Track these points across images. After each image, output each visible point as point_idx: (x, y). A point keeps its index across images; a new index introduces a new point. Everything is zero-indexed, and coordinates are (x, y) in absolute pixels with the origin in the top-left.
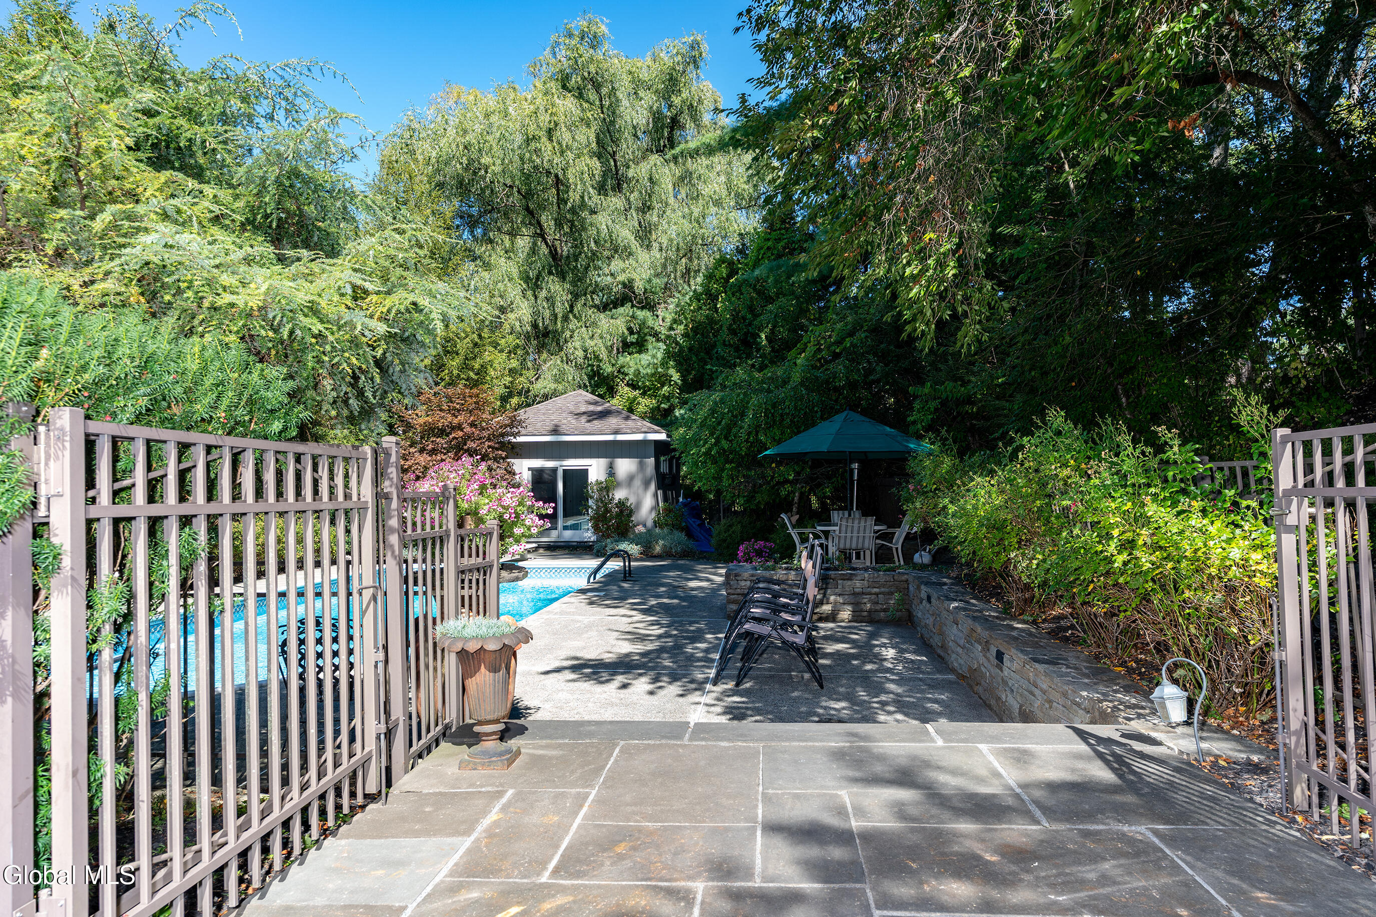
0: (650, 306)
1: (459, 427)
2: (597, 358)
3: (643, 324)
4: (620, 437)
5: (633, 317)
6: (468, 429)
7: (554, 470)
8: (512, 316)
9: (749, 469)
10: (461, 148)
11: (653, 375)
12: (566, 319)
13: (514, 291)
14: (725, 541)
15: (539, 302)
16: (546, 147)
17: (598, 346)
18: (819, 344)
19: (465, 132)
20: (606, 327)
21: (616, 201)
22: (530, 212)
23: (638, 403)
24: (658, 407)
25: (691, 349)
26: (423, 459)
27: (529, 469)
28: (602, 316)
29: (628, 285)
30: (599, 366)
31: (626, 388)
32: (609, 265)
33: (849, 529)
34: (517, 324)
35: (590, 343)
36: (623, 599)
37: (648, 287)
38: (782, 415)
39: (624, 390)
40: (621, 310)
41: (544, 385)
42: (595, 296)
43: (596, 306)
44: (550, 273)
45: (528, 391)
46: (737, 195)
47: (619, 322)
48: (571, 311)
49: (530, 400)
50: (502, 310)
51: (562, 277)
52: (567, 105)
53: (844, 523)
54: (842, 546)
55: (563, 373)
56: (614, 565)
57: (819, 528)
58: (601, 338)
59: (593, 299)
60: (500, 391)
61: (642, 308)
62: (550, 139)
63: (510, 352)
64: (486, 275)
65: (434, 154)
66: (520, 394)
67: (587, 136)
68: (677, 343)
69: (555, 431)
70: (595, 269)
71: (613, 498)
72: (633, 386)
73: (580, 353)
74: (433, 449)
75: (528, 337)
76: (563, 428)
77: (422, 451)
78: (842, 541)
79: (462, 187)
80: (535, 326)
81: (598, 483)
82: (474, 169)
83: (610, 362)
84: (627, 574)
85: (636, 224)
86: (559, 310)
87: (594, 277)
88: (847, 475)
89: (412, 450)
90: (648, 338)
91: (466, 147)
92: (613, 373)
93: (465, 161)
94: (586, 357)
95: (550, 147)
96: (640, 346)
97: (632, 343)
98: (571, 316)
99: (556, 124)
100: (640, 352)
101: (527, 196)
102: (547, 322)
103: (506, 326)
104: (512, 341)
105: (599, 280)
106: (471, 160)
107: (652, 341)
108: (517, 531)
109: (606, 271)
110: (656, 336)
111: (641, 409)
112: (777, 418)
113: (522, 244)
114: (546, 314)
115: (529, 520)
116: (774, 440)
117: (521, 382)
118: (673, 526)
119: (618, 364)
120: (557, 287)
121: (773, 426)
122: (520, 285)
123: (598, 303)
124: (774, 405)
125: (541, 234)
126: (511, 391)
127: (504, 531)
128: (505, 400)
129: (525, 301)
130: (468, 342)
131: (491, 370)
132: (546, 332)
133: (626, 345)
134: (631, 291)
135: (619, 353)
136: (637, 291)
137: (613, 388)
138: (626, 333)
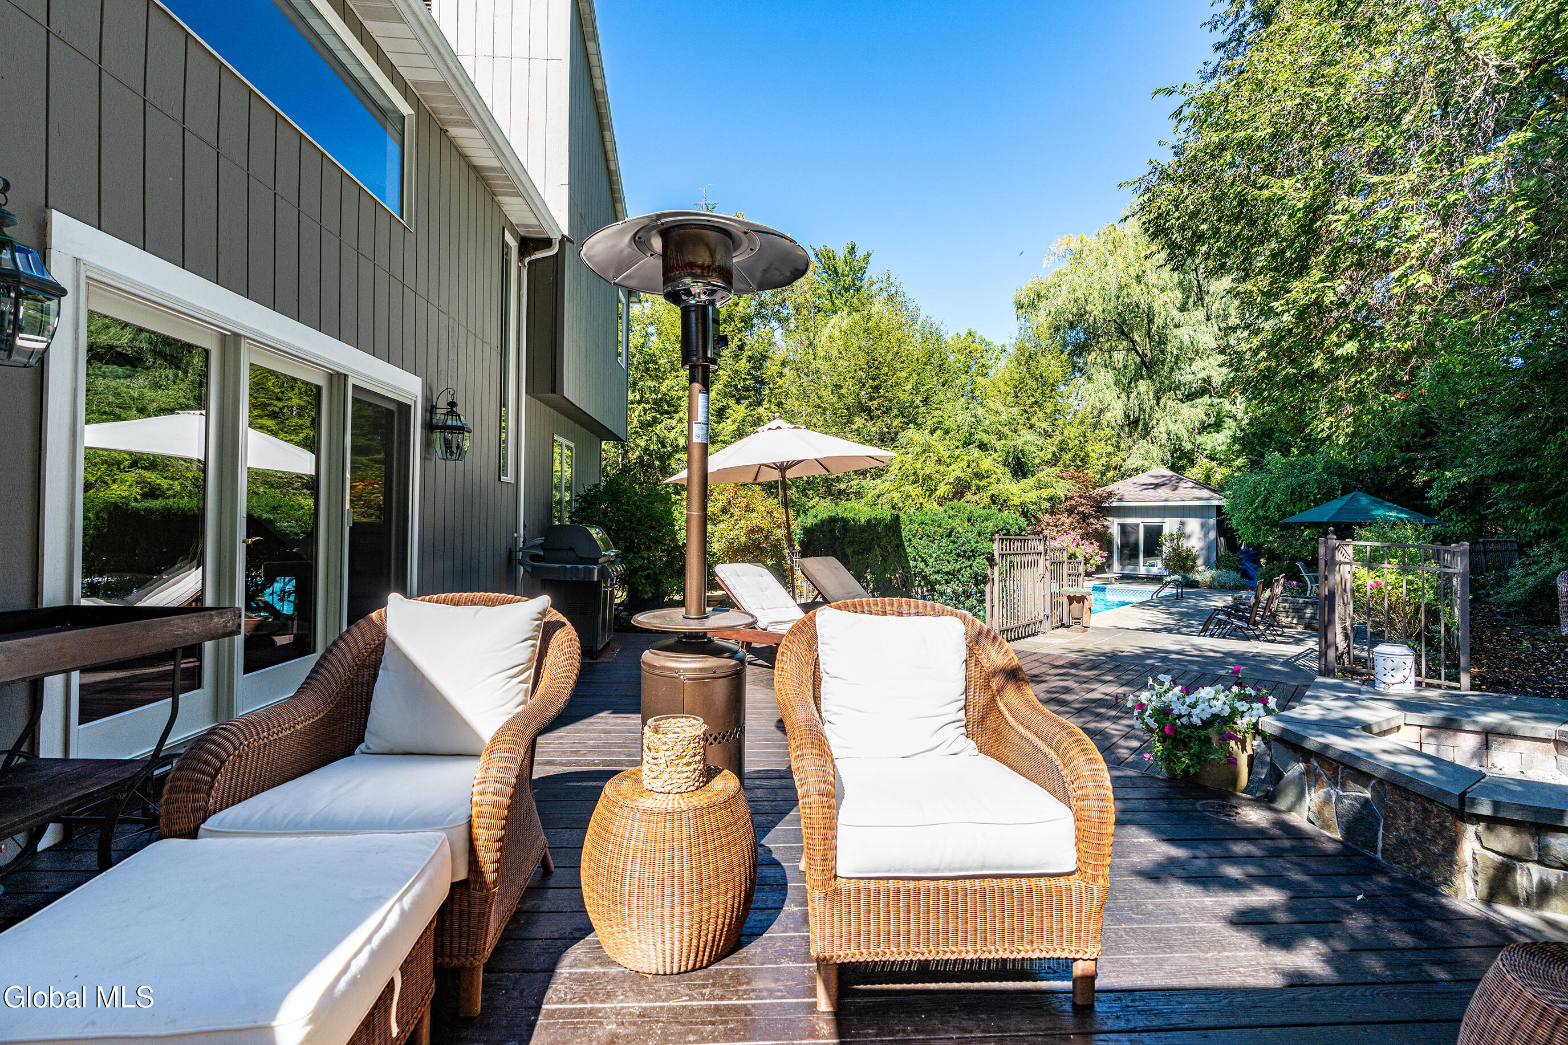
0: (1225, 396)
2: (1178, 438)
3: (1221, 407)
4: (1188, 503)
5: (1211, 405)
7: (1138, 525)
8: (1108, 415)
10: (1072, 302)
11: (1226, 451)
12: (1153, 411)
13: (1110, 396)
15: (1131, 400)
16: (1136, 290)
17: (1180, 429)
19: (1075, 291)
20: (1187, 414)
21: (1199, 315)
22: (1123, 333)
23: (1215, 473)
24: (1232, 476)
25: (1255, 434)
27: (1118, 524)
28: (1184, 405)
29: (1207, 381)
30: (1180, 444)
31: (1205, 460)
32: (1190, 366)
34: (1113, 420)
35: (1172, 427)
37: (1225, 381)
38: (1307, 493)
39: (1203, 462)
40: (1199, 401)
41: (1133, 461)
42: (1178, 392)
43: (1178, 399)
44: (1140, 378)
45: (1121, 466)
47: (1198, 410)
48: (1158, 404)
49: (1123, 474)
50: (1102, 412)
51: (1150, 379)
55: (1148, 452)
56: (1170, 590)
58: (1183, 423)
59: (1176, 394)
60: (1099, 467)
61: (1220, 398)
62: (1139, 283)
63: (1107, 440)
64: (1089, 385)
65: (1053, 309)
66: (1115, 468)
68: (1243, 430)
70: (1178, 369)
71: (1182, 547)
72: (1212, 458)
73: (1164, 436)
75: (1122, 428)
79: (1073, 326)
80: (1127, 416)
81: (1172, 535)
82: (1081, 314)
83: (1190, 441)
84: (1179, 596)
86: (1147, 406)
87: (1177, 376)
90: (1226, 419)
91: (1075, 301)
92: (1193, 449)
93: (1075, 310)
94: (1169, 439)
95: (1139, 289)
96: (1218, 426)
97: (1210, 425)
98: (1156, 408)
100: (1217, 432)
101: (1121, 325)
102: (1137, 415)
103: (1104, 423)
104: (1109, 432)
105: (1181, 378)
106: (1079, 309)
107: (1229, 423)
108: (1091, 562)
109: (1188, 370)
110: (1234, 418)
111: (1218, 477)
112: (1305, 494)
113: (1119, 357)
114: (1137, 409)
115: (1097, 558)
116: (1301, 511)
117: (1116, 460)
118: (1231, 568)
119: (1198, 442)
120: (1145, 388)
121: (1300, 500)
122: (1116, 390)
123: (1180, 396)
124: (1301, 486)
125: (1133, 346)
126: (1108, 467)
127: (1087, 561)
128: (1103, 474)
129: (1120, 401)
130: (1077, 442)
131: (1092, 454)
132: (1136, 421)
133: (1204, 428)
134: (1210, 385)
135: (1199, 433)
136: (1215, 385)
137: (1193, 460)
138: (1205, 418)
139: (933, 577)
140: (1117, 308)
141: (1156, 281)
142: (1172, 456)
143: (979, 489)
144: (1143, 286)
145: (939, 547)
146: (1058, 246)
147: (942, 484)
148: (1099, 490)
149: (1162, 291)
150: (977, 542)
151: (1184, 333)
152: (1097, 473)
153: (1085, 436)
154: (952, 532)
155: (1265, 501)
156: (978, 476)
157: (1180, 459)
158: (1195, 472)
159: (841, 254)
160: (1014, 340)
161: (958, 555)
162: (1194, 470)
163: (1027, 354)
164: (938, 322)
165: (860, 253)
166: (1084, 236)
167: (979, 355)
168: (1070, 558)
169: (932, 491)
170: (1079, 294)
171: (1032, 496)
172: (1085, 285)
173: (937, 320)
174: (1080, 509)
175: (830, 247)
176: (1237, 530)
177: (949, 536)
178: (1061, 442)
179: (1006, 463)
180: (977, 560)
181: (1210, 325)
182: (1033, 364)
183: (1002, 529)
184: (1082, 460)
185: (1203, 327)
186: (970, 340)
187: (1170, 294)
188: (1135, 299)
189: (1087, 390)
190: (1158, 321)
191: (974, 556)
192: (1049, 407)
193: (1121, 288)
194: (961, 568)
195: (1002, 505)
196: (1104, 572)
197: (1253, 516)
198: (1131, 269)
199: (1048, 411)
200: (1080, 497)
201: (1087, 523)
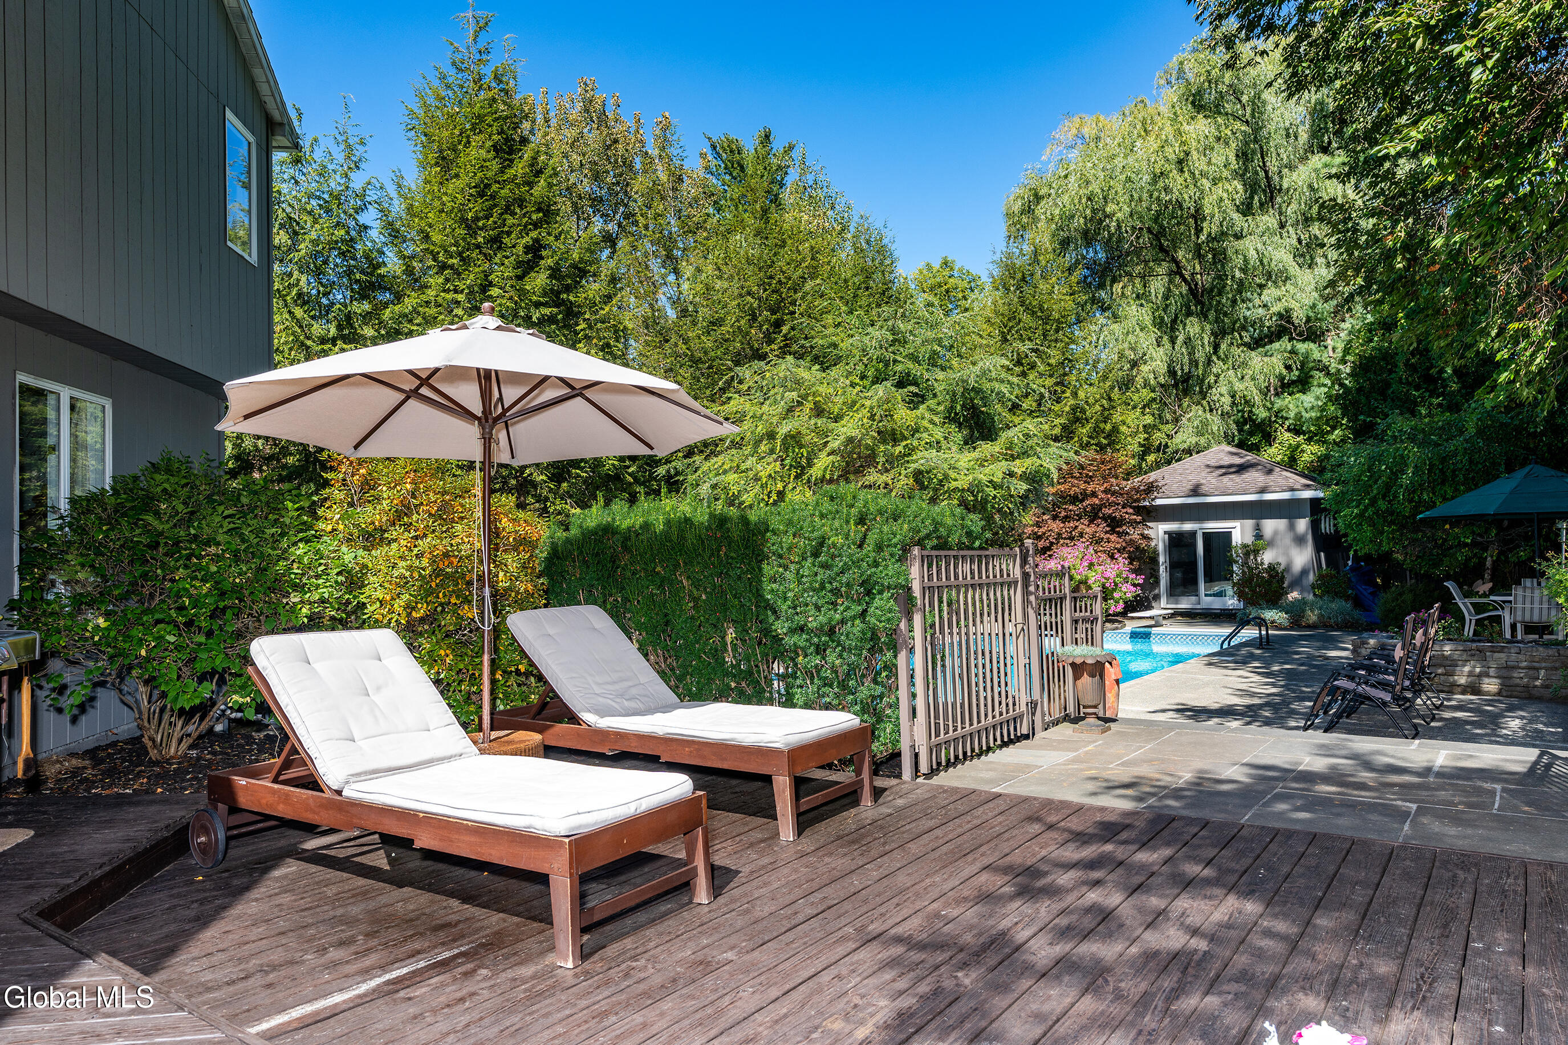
0: (1314, 336)
1: (1093, 494)
2: (1247, 402)
3: (1307, 355)
4: (1269, 497)
5: (1293, 352)
6: (1101, 495)
7: (1193, 534)
8: (1145, 368)
10: (1084, 200)
11: (1318, 419)
12: (1209, 362)
13: (1146, 341)
14: (1392, 611)
15: (1177, 347)
16: (1177, 181)
17: (1249, 389)
19: (1088, 182)
20: (1258, 367)
21: (1269, 220)
22: (1162, 249)
23: (1303, 451)
24: (1328, 455)
25: (1360, 390)
26: (1056, 526)
27: (1165, 533)
28: (1253, 354)
29: (1286, 316)
30: (1251, 412)
31: (1287, 435)
32: (1260, 295)
34: (1152, 376)
35: (1239, 386)
36: (1244, 663)
37: (1311, 314)
38: (1454, 471)
39: (1286, 437)
40: (1276, 345)
41: (1184, 438)
42: (1244, 334)
43: (1245, 344)
44: (1189, 314)
45: (1166, 446)
47: (1274, 359)
48: (1215, 352)
49: (1170, 457)
50: (1134, 364)
51: (1203, 315)
52: (1201, 127)
53: (1521, 593)
54: (1519, 619)
55: (1205, 424)
56: (1249, 633)
57: (1493, 598)
58: (1253, 379)
59: (1241, 338)
60: (1135, 448)
61: (1304, 341)
62: (1182, 171)
63: (1144, 407)
64: (1115, 326)
65: (1057, 212)
66: (1158, 450)
67: (1225, 155)
68: (1342, 385)
69: (1195, 491)
70: (1243, 301)
71: (1262, 563)
72: (1296, 431)
73: (1227, 400)
74: (1066, 517)
75: (1165, 388)
76: (1204, 489)
77: (1055, 518)
78: (1519, 613)
79: (1088, 237)
80: (1171, 372)
81: (1245, 546)
82: (1098, 219)
83: (1264, 406)
84: (1263, 643)
85: (1295, 242)
86: (1200, 355)
87: (1244, 311)
89: (1045, 517)
90: (1315, 373)
91: (1089, 199)
92: (1269, 418)
93: (1089, 213)
94: (1234, 404)
95: (1181, 181)
96: (1303, 384)
97: (1293, 382)
98: (1214, 358)
99: (1187, 154)
100: (1304, 392)
101: (1158, 235)
102: (1186, 369)
103: (1139, 380)
104: (1146, 394)
105: (1248, 313)
106: (1094, 211)
107: (1318, 376)
108: (1116, 595)
109: (1257, 302)
110: (1325, 369)
111: (1306, 457)
112: (1449, 473)
113: (1157, 286)
114: (1186, 360)
115: (1125, 588)
116: (1445, 499)
117: (1158, 437)
118: (1336, 594)
119: (1276, 407)
120: (1197, 329)
121: (1443, 483)
122: (1154, 333)
123: (1247, 339)
124: (1443, 460)
125: (1177, 271)
126: (1147, 448)
127: (1107, 594)
128: (1142, 457)
129: (1161, 350)
130: (1098, 408)
131: (1123, 429)
132: (1187, 378)
133: (1285, 387)
134: (1288, 322)
135: (1277, 394)
136: (1296, 322)
137: (1269, 435)
138: (1284, 372)
139: (789, 641)
140: (1149, 209)
141: (1205, 168)
142: (1240, 431)
143: (892, 462)
144: (1186, 175)
145: (799, 577)
146: (1066, 132)
147: (823, 455)
148: (1136, 481)
149: (1215, 182)
150: (876, 564)
151: (1250, 246)
152: (1133, 457)
153: (1110, 399)
154: (821, 544)
155: (1388, 487)
156: (892, 436)
157: (1251, 433)
158: (1274, 452)
159: (750, 145)
160: (997, 257)
161: (836, 592)
162: (1272, 450)
163: (1019, 276)
164: (879, 224)
165: (778, 145)
166: (1101, 118)
167: (960, 295)
168: (1075, 590)
169: (801, 470)
170: (1095, 187)
171: (997, 471)
172: (1101, 175)
173: (876, 222)
174: (1107, 511)
175: (733, 136)
176: (1346, 535)
177: (816, 554)
178: (1074, 409)
179: (951, 417)
180: (877, 602)
181: (1285, 234)
182: (1028, 290)
183: (928, 536)
184: (1108, 436)
185: (1277, 238)
186: (946, 273)
187: (1227, 186)
188: (1176, 195)
189: (1112, 333)
190: (1210, 228)
191: (869, 593)
192: (1055, 356)
193: (1155, 178)
194: (843, 622)
195: (936, 490)
196: (1149, 608)
197: (1370, 512)
198: (1169, 150)
199: (1052, 361)
200: (1106, 491)
201: (1118, 533)
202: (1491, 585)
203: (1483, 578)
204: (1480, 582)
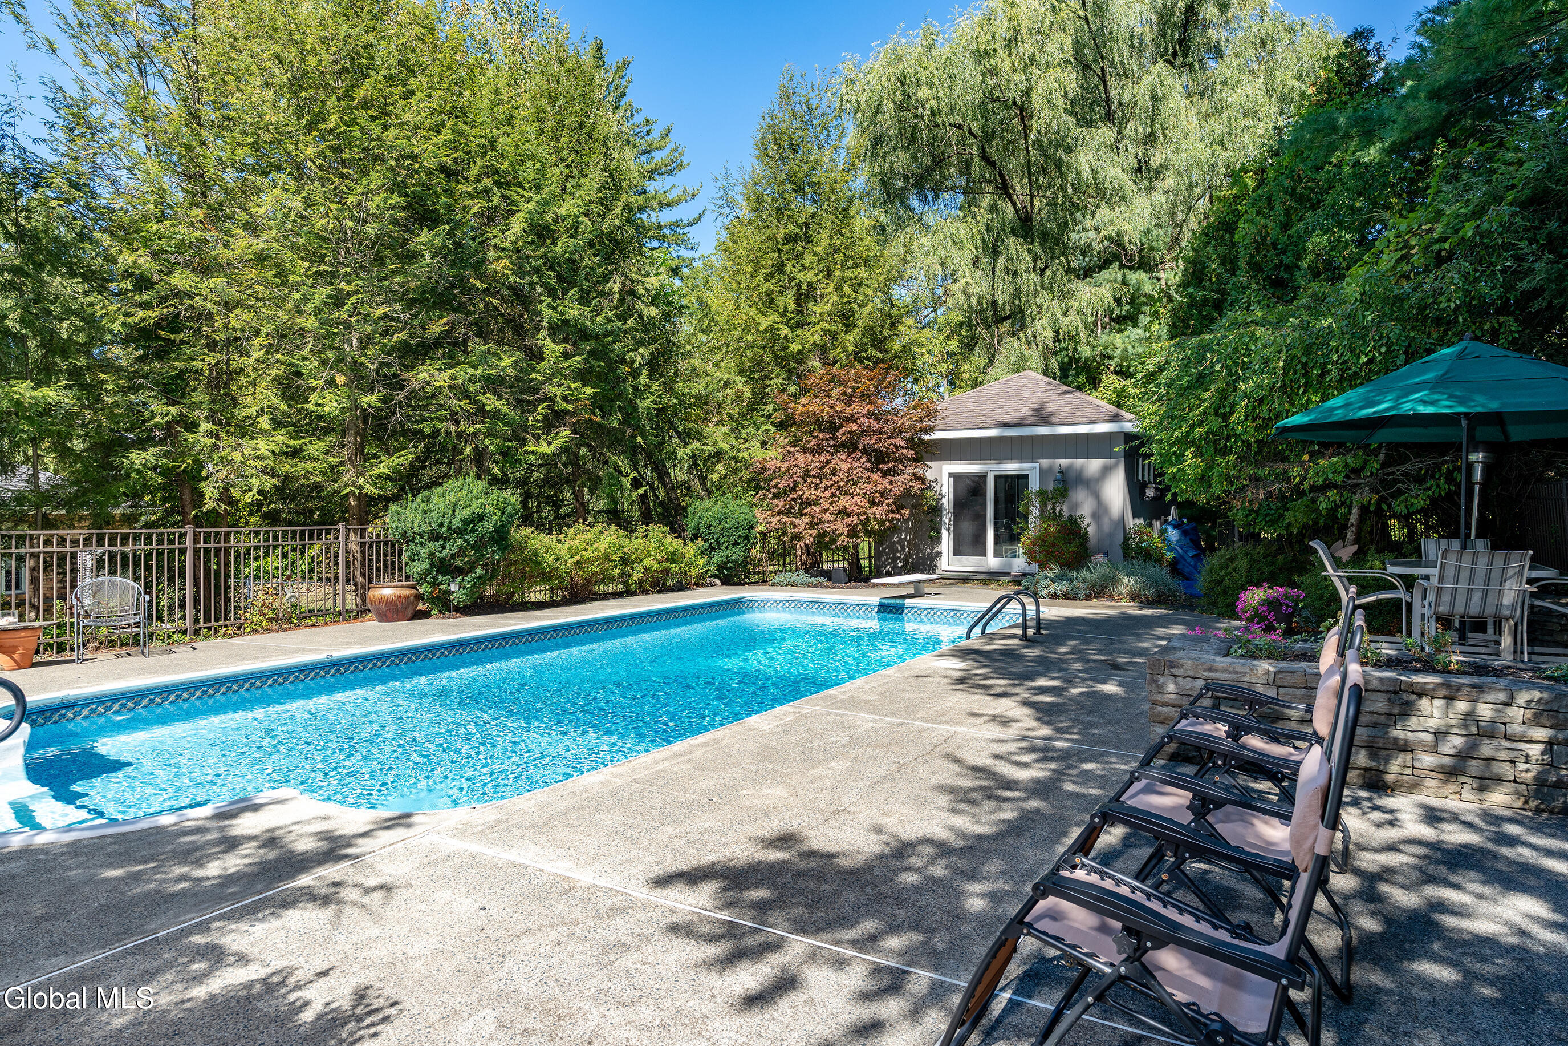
0: (1145, 263)
1: (852, 419)
2: (1071, 338)
3: (1138, 287)
4: (1074, 429)
5: (1124, 282)
7: (982, 478)
8: (954, 287)
9: (1261, 465)
13: (959, 257)
14: (1219, 583)
17: (1071, 322)
18: (1407, 246)
20: (1086, 298)
21: (1105, 133)
23: (1129, 396)
27: (950, 475)
28: (1081, 283)
29: (1117, 241)
30: (1075, 349)
31: (1114, 377)
32: (1092, 216)
33: (1464, 575)
35: (1064, 321)
37: (1144, 240)
39: (1110, 380)
40: (1106, 274)
42: (1071, 261)
43: (1072, 272)
44: (1013, 233)
46: (1283, 99)
47: (1102, 290)
51: (1028, 236)
53: (1452, 561)
54: (1443, 609)
57: (1391, 569)
58: (1079, 312)
59: (1068, 263)
61: (1135, 270)
67: (1061, 44)
70: (1074, 223)
71: (1061, 515)
73: (1049, 333)
78: (1446, 598)
81: (1041, 493)
82: (910, 107)
83: (1090, 343)
87: (1073, 235)
88: (1461, 477)
90: (1145, 309)
92: (1094, 358)
94: (1057, 339)
95: (1008, 62)
96: (1132, 319)
97: (1122, 317)
98: (1039, 287)
105: (1078, 237)
109: (1089, 224)
118: (1150, 557)
119: (1101, 344)
120: (1021, 251)
122: (970, 251)
123: (1077, 268)
129: (979, 271)
133: (1113, 322)
134: (1120, 247)
135: (1104, 330)
136: (1128, 247)
137: (1094, 376)
138: (1113, 304)
142: (1063, 368)
151: (1084, 161)
157: (1076, 375)
162: (1096, 394)
174: (869, 441)
181: (1122, 149)
185: (1113, 153)
200: (869, 415)
201: (882, 471)
202: (1355, 548)
203: (1344, 539)
204: (1340, 543)
